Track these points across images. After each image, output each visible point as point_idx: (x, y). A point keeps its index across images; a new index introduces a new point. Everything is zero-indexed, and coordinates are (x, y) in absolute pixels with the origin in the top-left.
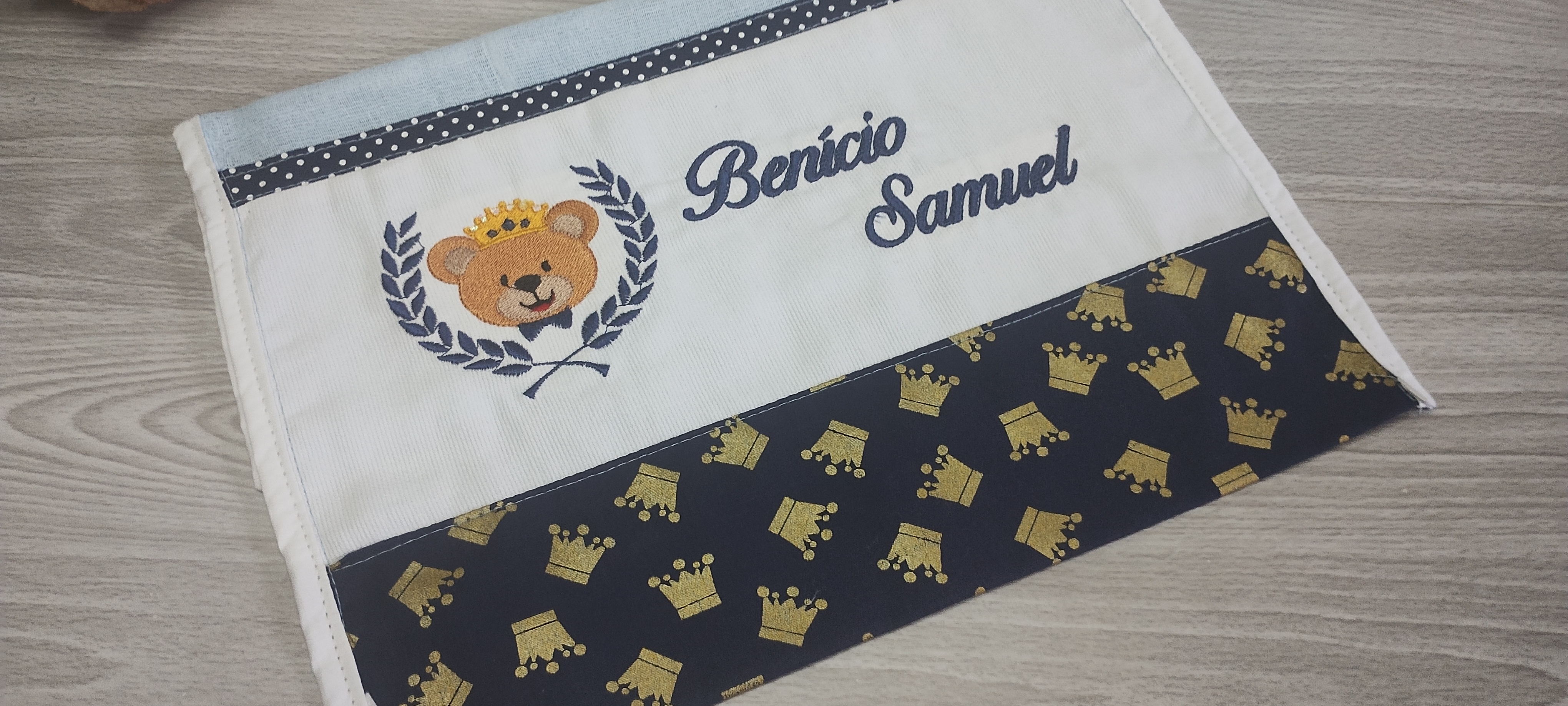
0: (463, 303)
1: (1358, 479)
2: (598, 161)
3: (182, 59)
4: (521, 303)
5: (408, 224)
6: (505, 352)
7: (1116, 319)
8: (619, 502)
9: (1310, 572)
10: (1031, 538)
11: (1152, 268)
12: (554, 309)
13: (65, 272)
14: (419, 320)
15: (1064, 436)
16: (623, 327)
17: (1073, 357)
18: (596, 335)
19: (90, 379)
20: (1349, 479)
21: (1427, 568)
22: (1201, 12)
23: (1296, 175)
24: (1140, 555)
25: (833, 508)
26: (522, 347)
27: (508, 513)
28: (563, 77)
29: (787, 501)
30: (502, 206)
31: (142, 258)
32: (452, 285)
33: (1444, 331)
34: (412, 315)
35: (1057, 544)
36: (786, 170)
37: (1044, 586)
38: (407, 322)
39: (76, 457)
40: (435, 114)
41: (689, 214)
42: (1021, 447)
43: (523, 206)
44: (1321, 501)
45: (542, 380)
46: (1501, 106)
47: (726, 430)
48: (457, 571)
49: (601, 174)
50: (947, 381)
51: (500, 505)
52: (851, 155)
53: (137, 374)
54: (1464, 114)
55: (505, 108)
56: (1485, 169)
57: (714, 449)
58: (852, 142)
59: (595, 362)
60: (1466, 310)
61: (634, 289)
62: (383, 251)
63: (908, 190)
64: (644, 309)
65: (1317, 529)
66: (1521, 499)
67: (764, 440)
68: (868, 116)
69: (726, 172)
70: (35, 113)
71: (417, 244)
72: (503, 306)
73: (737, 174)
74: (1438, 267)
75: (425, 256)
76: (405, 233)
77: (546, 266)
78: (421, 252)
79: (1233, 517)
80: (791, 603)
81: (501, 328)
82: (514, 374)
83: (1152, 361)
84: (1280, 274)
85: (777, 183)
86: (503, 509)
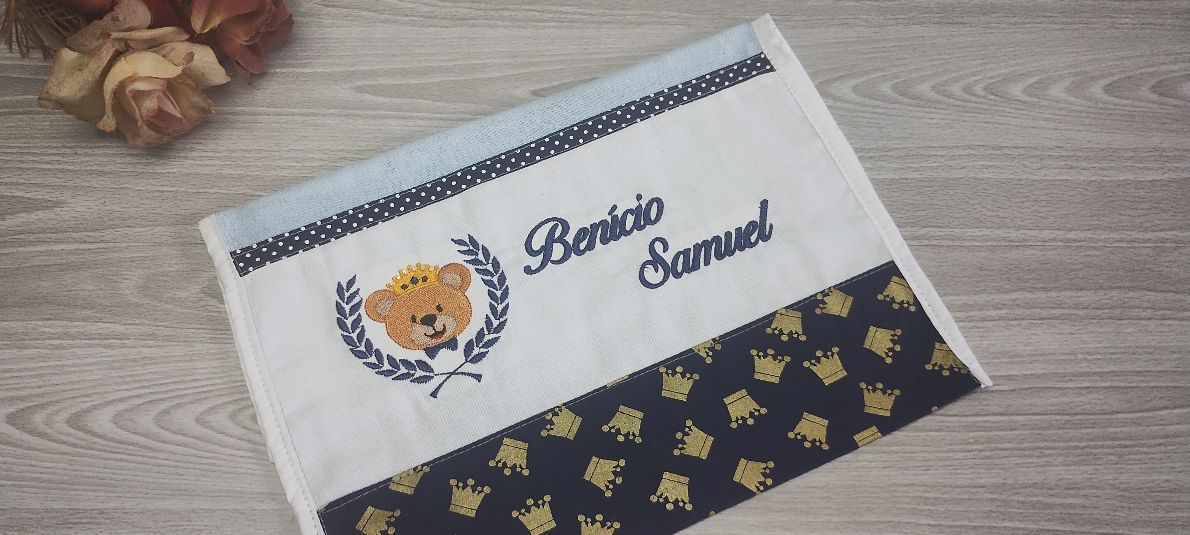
0: (389, 335)
1: (943, 433)
2: (469, 235)
3: (199, 170)
4: (425, 334)
5: (351, 283)
6: (417, 367)
7: (796, 333)
8: (492, 464)
9: (912, 495)
10: (743, 479)
11: (819, 297)
12: (446, 337)
13: (138, 321)
14: (362, 348)
15: (764, 411)
17: (770, 358)
18: (473, 355)
19: (162, 393)
20: (937, 434)
21: (982, 490)
22: (855, 114)
23: (912, 229)
24: (809, 487)
25: (622, 462)
26: (427, 363)
27: (425, 473)
28: (444, 177)
29: (594, 459)
30: (409, 268)
31: (186, 310)
32: (381, 323)
33: (1001, 334)
34: (358, 344)
35: (759, 482)
36: (588, 237)
37: (750, 508)
38: (355, 349)
39: (158, 445)
40: (363, 206)
41: (528, 270)
42: (737, 419)
43: (423, 268)
44: (920, 449)
45: (441, 385)
46: (1045, 175)
47: (556, 414)
48: (396, 512)
49: (471, 244)
50: (691, 378)
51: (419, 468)
52: (629, 225)
53: (189, 388)
54: (1022, 182)
55: (408, 200)
56: (1031, 221)
57: (548, 427)
58: (629, 215)
59: (473, 373)
60: (1015, 319)
61: (496, 323)
62: (337, 302)
63: (665, 249)
64: (502, 337)
65: (918, 467)
66: (1043, 444)
67: (579, 420)
68: (639, 197)
69: (550, 240)
70: (107, 212)
71: (357, 296)
72: (414, 336)
73: (556, 241)
74: (1000, 290)
75: (363, 304)
76: (350, 289)
77: (439, 308)
78: (361, 301)
79: (865, 461)
80: (598, 524)
82: (423, 383)
83: (818, 360)
84: (898, 299)
85: (582, 246)
86: (422, 470)
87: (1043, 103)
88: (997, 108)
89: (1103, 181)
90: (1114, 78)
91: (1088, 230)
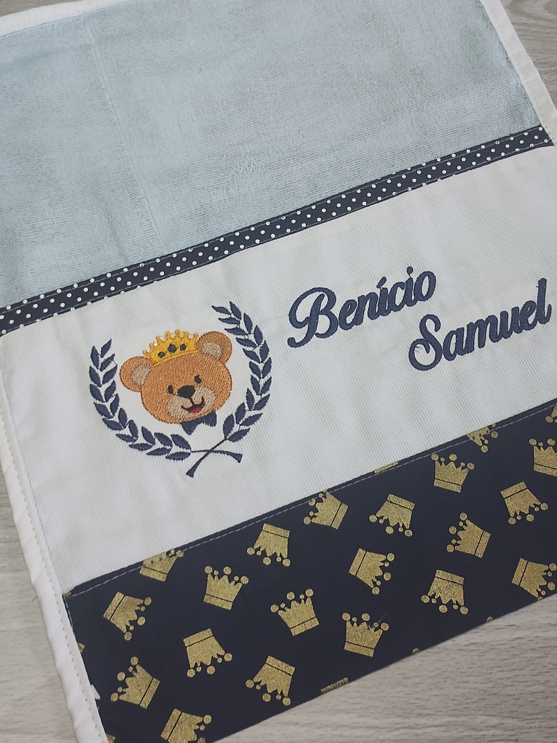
0: (144, 406)
2: (230, 303)
4: (182, 407)
5: (106, 348)
6: (173, 443)
8: (250, 551)
10: (523, 582)
12: (204, 411)
15: (544, 507)
16: (251, 426)
17: (550, 449)
18: (233, 432)
25: (391, 557)
26: (184, 439)
27: (179, 557)
28: (206, 242)
29: (361, 551)
30: (167, 335)
32: (136, 393)
34: (111, 414)
35: (540, 587)
36: (355, 310)
38: (108, 420)
40: (122, 269)
41: (292, 342)
42: (516, 514)
43: (181, 335)
45: (198, 463)
47: (319, 500)
48: (146, 600)
49: (233, 312)
50: (466, 467)
51: (173, 552)
52: (399, 300)
55: (168, 264)
57: (311, 513)
58: (399, 288)
59: (232, 452)
61: (257, 398)
62: (91, 367)
63: (437, 327)
64: (264, 414)
67: (345, 507)
68: (410, 270)
69: (316, 311)
71: (112, 362)
72: (170, 408)
73: (322, 313)
75: (118, 371)
76: (104, 354)
77: (198, 380)
78: (116, 367)
80: (364, 625)
81: (169, 424)
82: (179, 459)
85: (349, 319)
86: (175, 555)
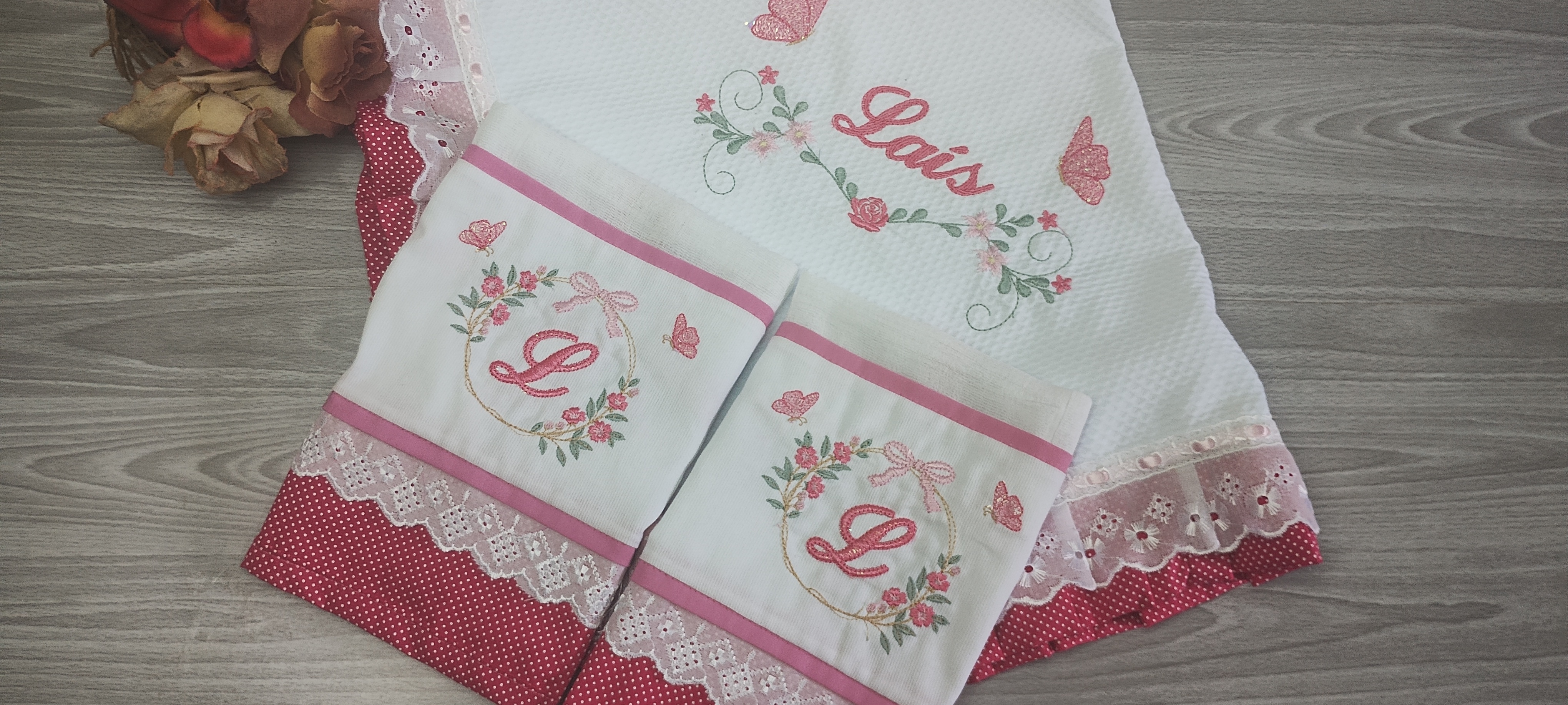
87: (1250, 142)
88: (1202, 148)
89: (1302, 231)
90: (1328, 115)
91: (1281, 284)
